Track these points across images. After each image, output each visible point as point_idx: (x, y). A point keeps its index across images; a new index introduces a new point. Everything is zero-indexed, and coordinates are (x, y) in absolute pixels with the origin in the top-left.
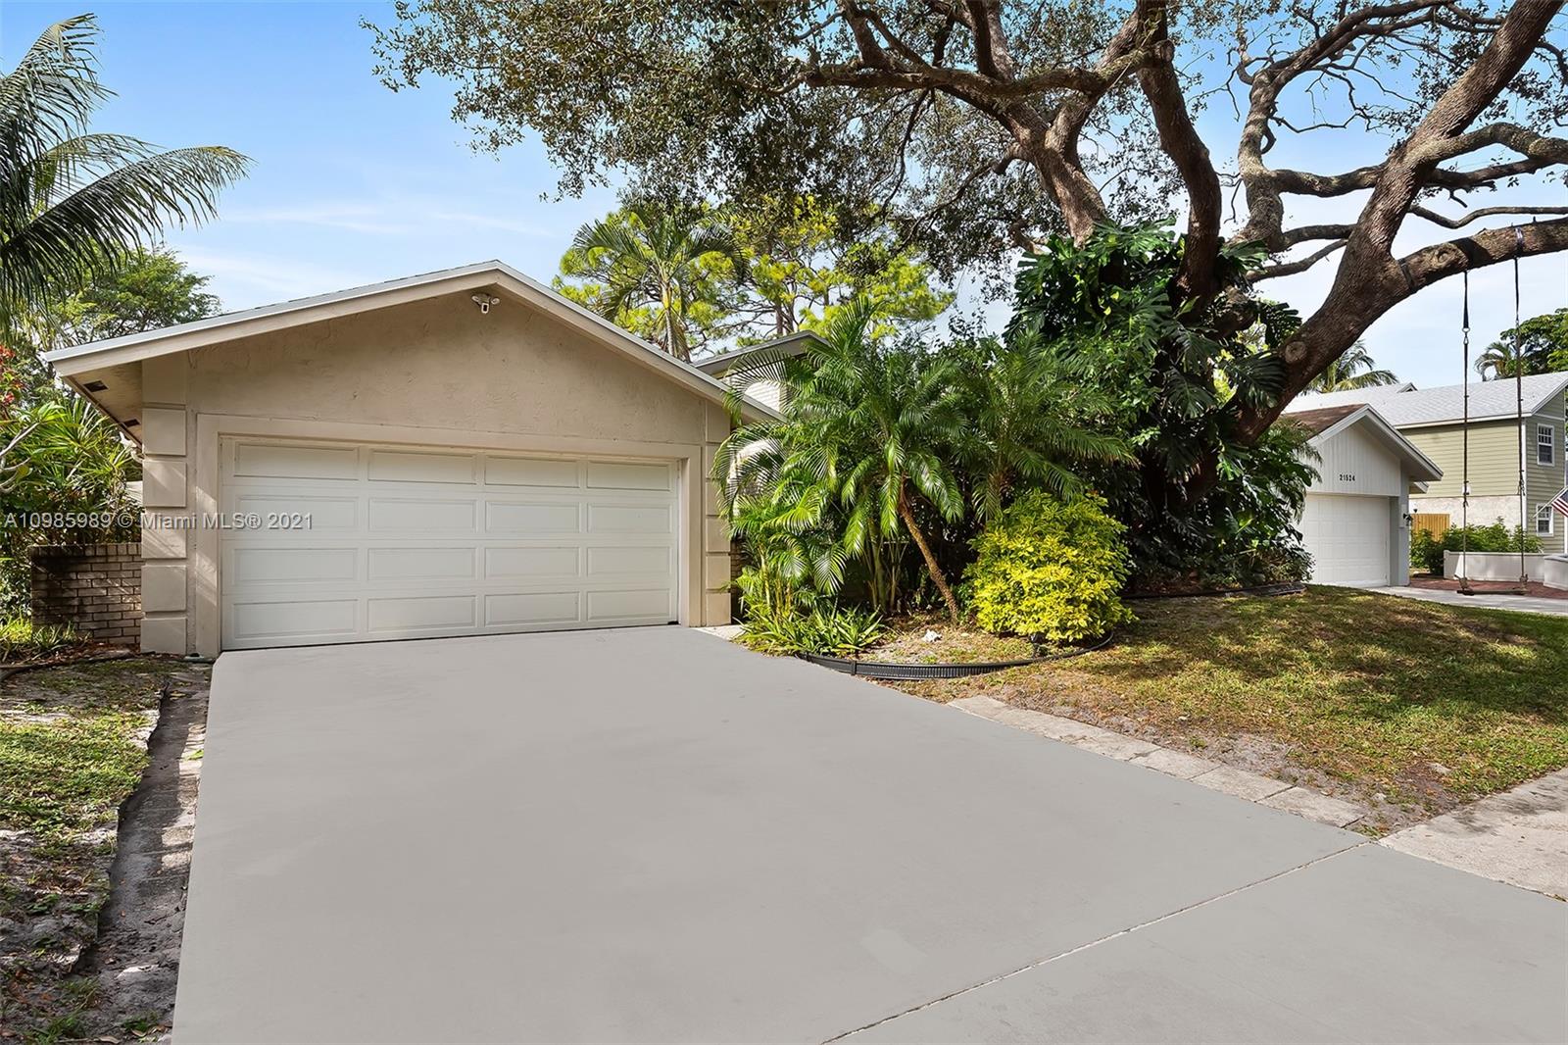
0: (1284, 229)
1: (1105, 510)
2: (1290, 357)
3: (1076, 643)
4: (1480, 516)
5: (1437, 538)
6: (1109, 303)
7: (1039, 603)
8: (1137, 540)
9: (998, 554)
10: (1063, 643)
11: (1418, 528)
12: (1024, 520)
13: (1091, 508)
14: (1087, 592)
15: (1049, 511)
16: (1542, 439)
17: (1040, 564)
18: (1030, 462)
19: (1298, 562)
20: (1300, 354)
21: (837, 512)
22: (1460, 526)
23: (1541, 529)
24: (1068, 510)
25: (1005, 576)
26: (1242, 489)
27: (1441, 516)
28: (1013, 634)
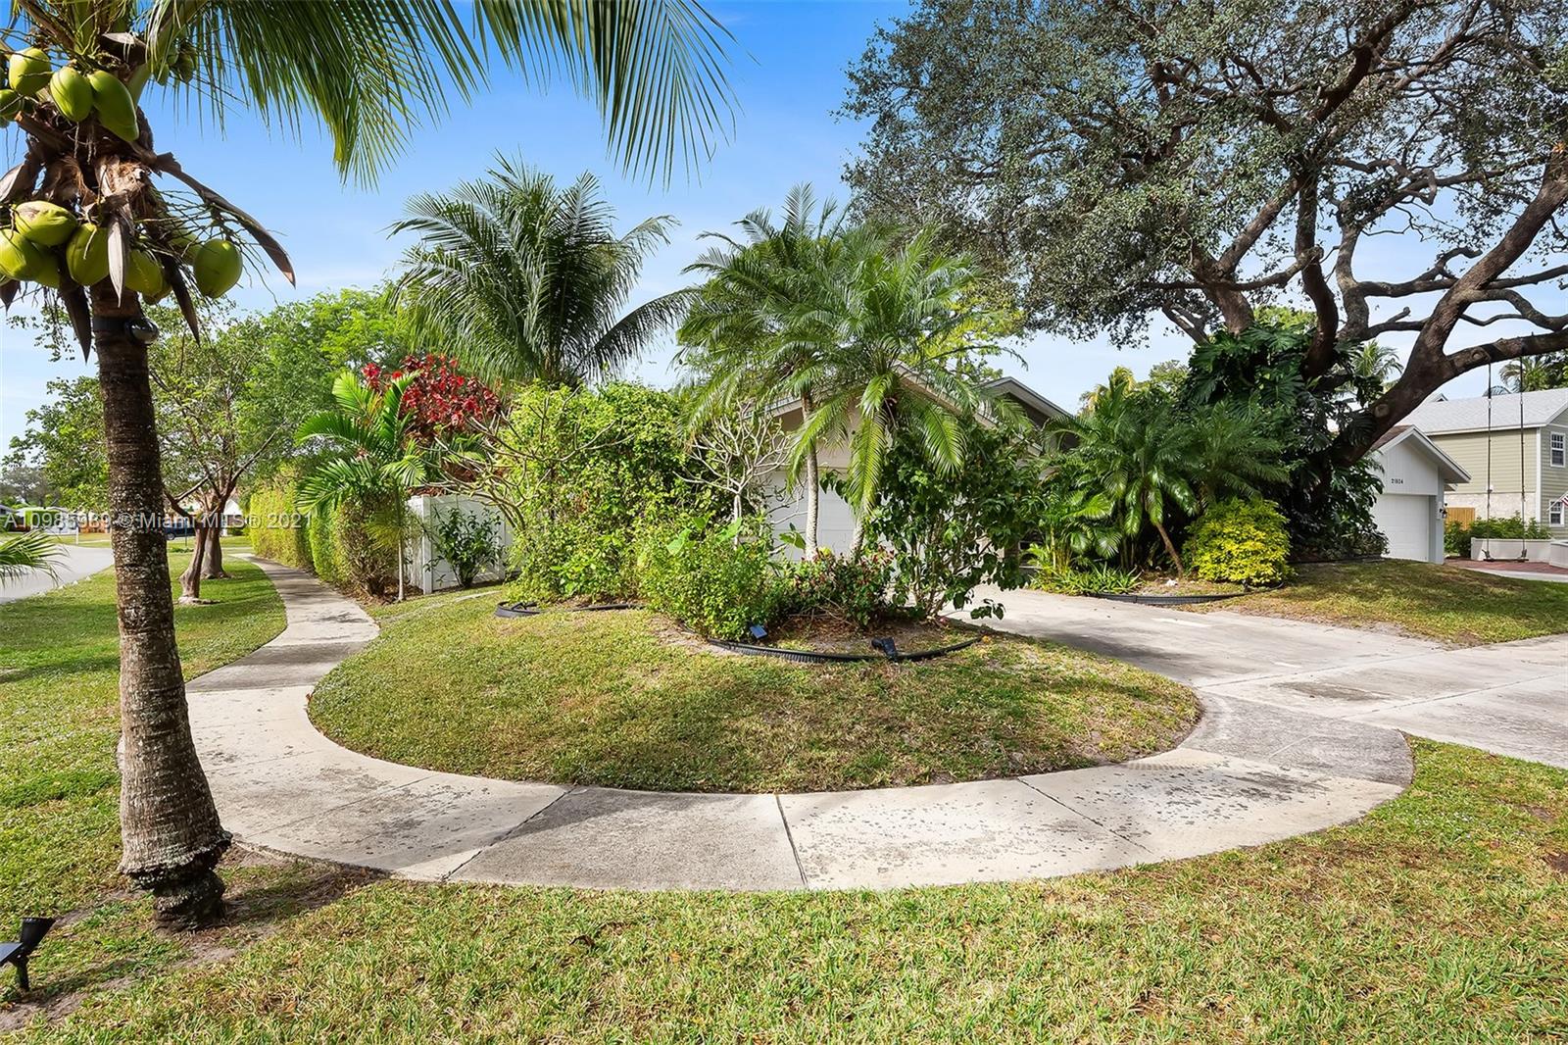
0: (1370, 325)
1: (1277, 510)
2: (1378, 414)
3: (1266, 584)
4: (1502, 509)
5: (1465, 528)
6: (1263, 380)
7: (1243, 562)
8: (1294, 528)
9: (1214, 535)
10: (1258, 585)
11: (1450, 519)
12: (1228, 515)
13: (1270, 508)
14: (1273, 556)
15: (1245, 510)
16: (1555, 445)
17: (1244, 541)
18: (1234, 481)
19: (1379, 542)
20: (1385, 412)
21: (1121, 509)
22: (1484, 519)
23: (1553, 521)
24: (1256, 510)
25: (1219, 548)
26: (1346, 496)
27: (1468, 509)
28: (1228, 581)
